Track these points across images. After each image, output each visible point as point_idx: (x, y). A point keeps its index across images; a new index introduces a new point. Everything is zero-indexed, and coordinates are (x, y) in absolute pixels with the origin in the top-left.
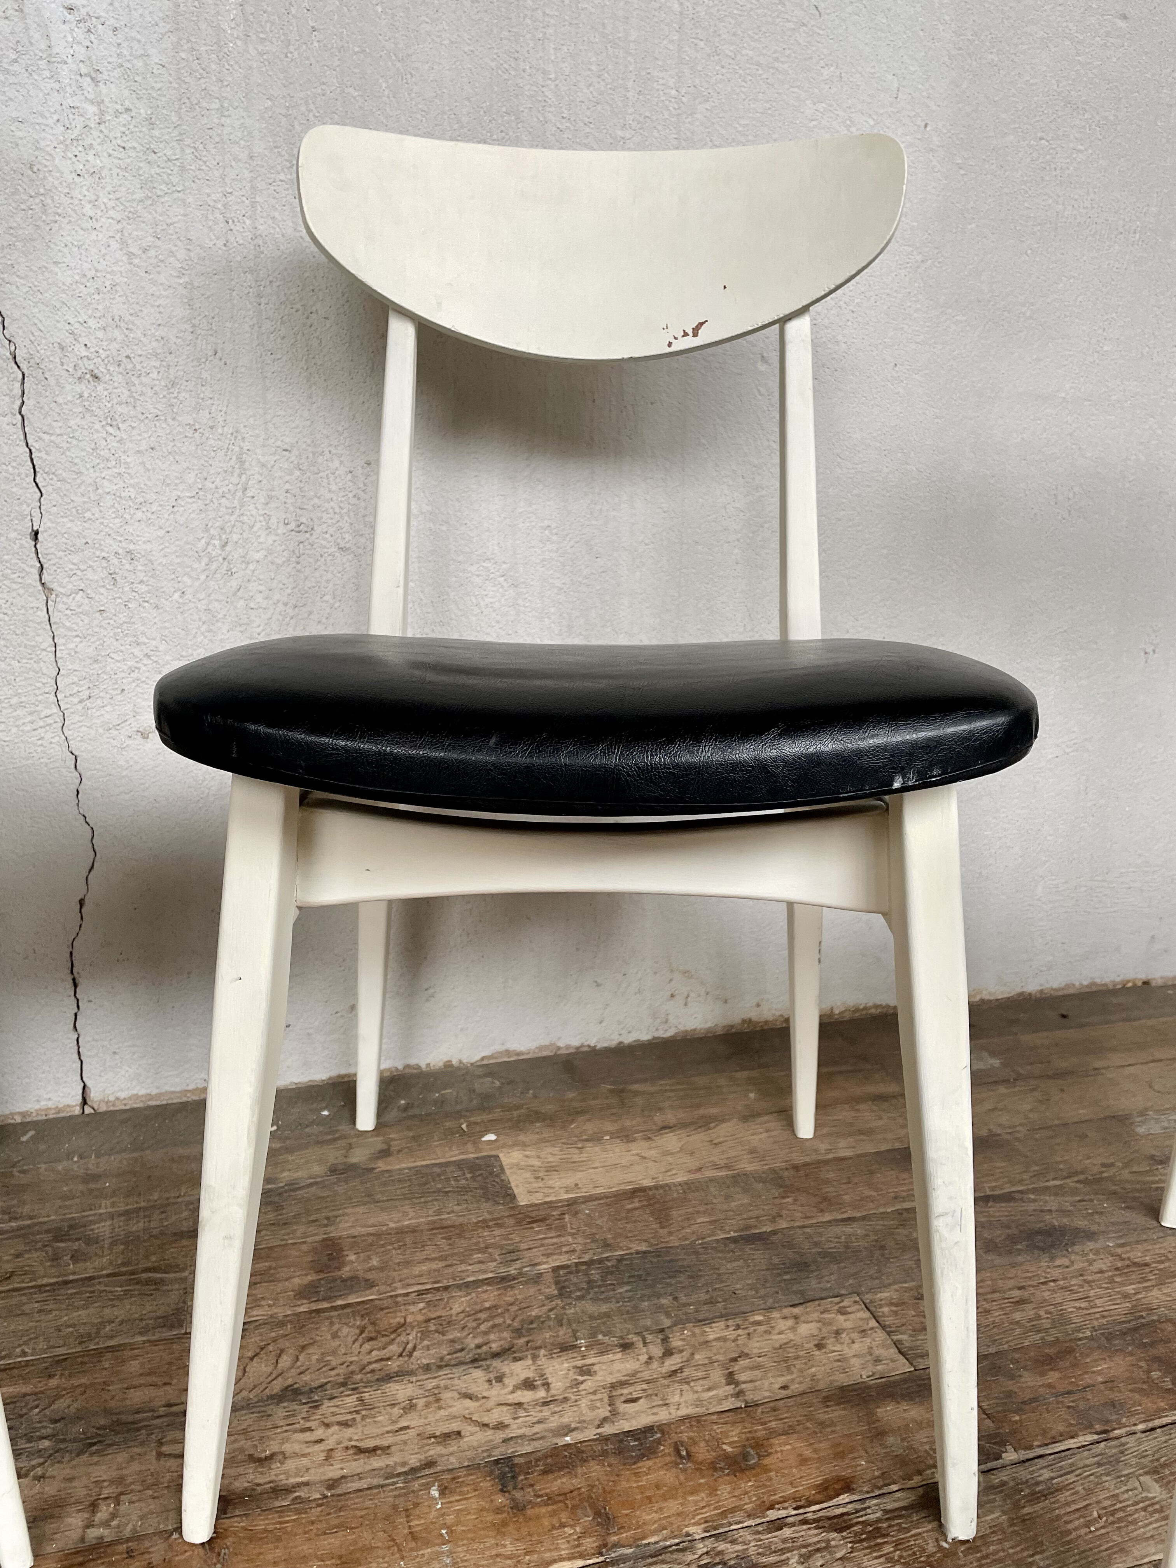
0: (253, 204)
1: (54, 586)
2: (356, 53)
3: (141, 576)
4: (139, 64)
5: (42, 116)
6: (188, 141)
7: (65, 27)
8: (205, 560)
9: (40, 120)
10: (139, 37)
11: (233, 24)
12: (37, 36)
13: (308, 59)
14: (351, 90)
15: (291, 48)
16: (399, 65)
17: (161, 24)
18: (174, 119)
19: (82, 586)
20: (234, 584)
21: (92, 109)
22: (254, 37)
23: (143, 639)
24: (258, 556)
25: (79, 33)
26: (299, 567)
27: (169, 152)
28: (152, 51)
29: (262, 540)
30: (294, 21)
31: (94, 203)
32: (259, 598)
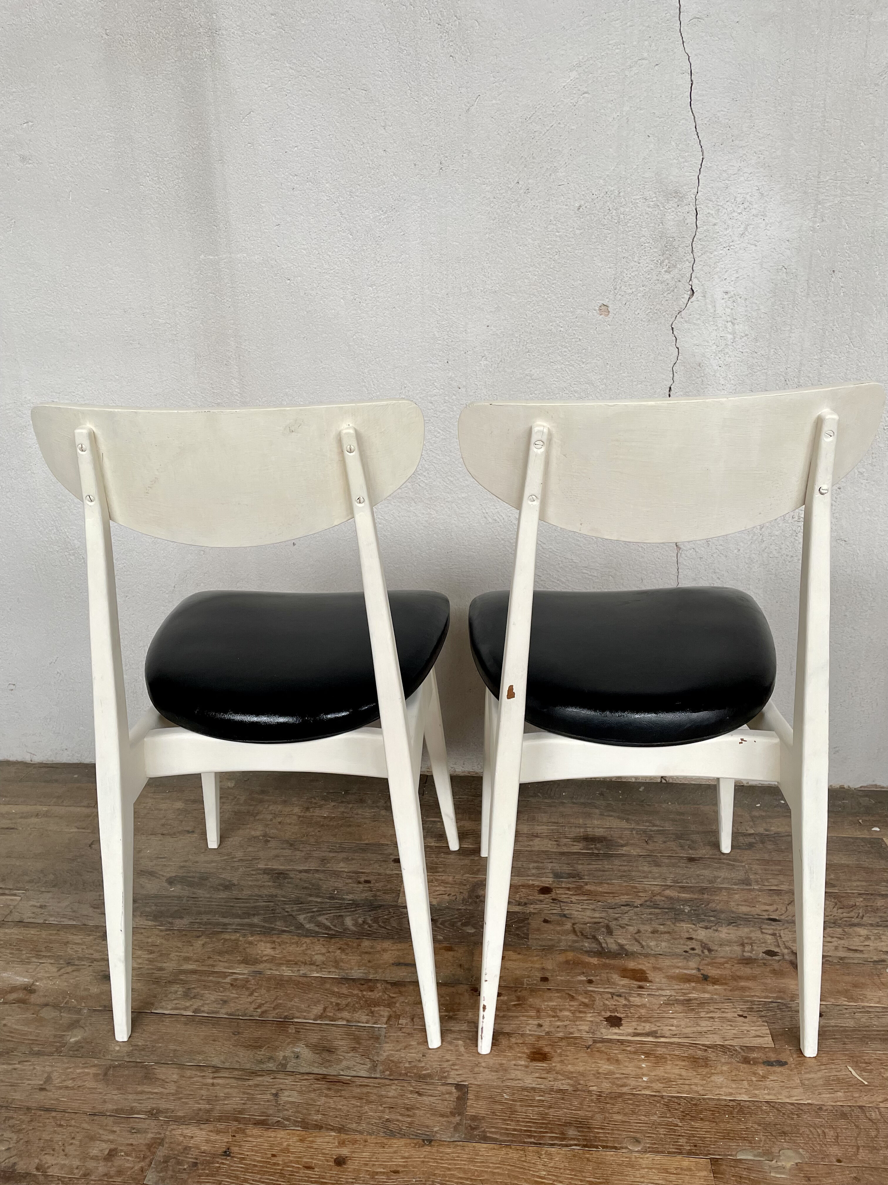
0: (799, 371)
1: (682, 546)
2: (862, 295)
3: (721, 542)
4: (754, 314)
5: (708, 342)
6: (773, 346)
7: (723, 301)
8: (751, 535)
9: (706, 344)
10: (756, 302)
11: (802, 290)
12: (710, 307)
13: (837, 301)
14: (858, 313)
15: (829, 298)
16: (884, 298)
17: (768, 294)
18: (768, 336)
19: (694, 546)
20: (763, 546)
21: (730, 336)
22: (811, 295)
23: (717, 571)
24: (777, 533)
25: (729, 303)
26: (797, 538)
27: (763, 352)
28: (761, 307)
29: (780, 525)
30: (832, 284)
31: (725, 378)
32: (774, 552)
